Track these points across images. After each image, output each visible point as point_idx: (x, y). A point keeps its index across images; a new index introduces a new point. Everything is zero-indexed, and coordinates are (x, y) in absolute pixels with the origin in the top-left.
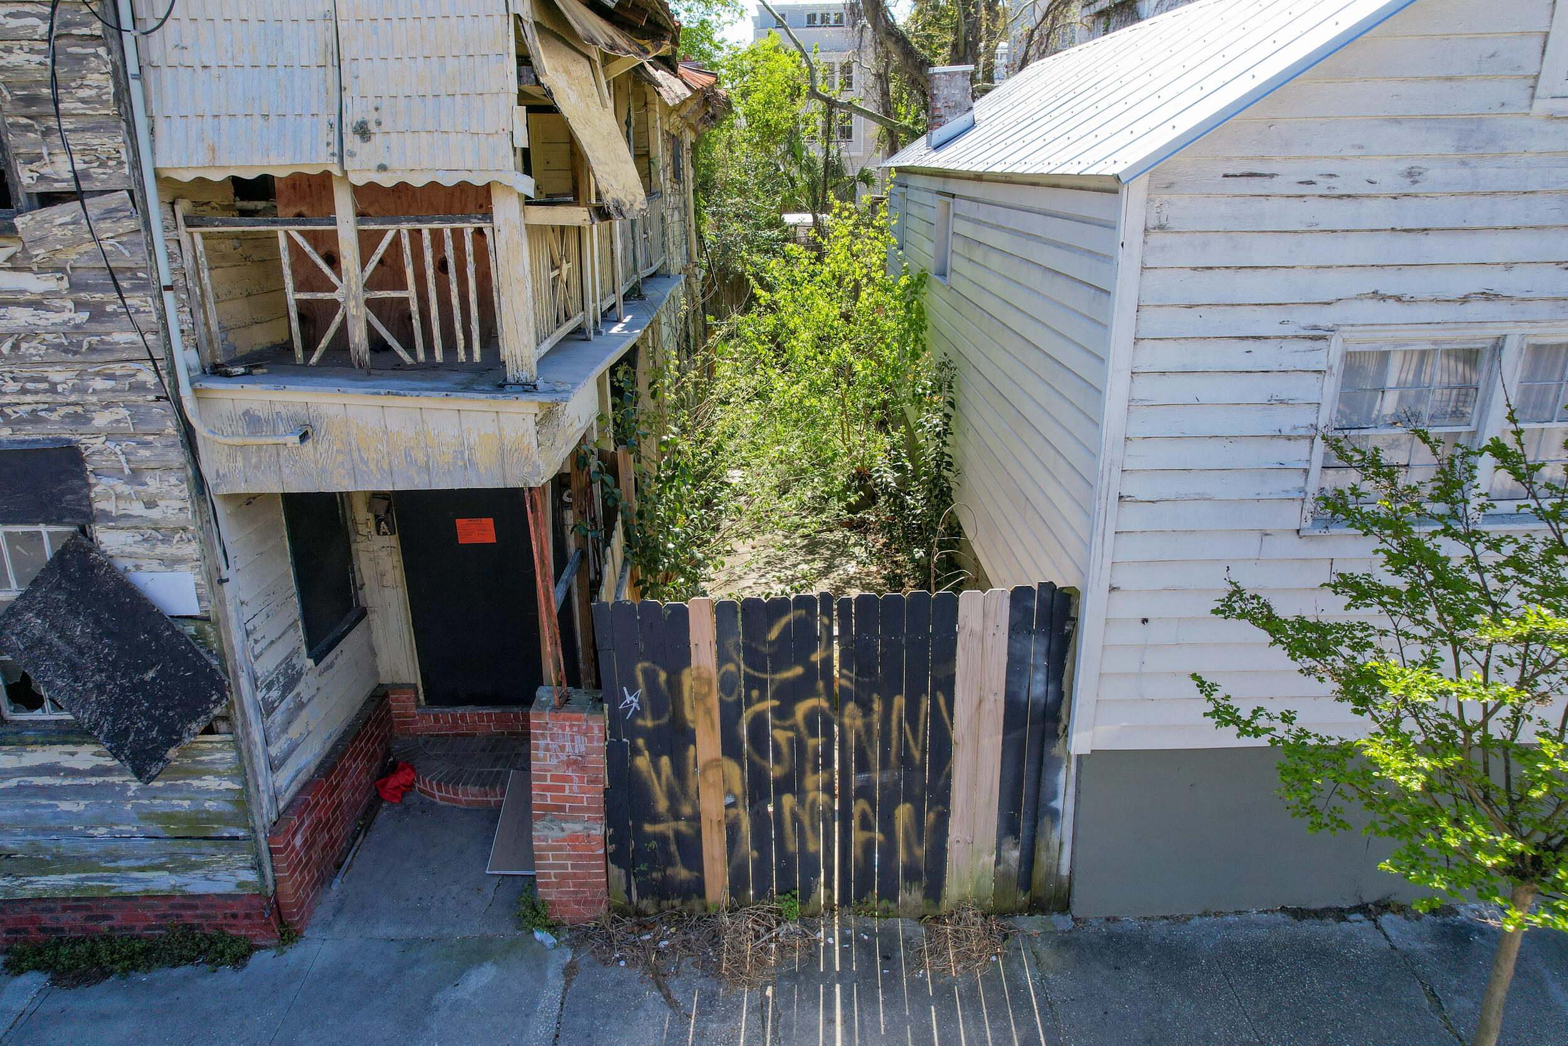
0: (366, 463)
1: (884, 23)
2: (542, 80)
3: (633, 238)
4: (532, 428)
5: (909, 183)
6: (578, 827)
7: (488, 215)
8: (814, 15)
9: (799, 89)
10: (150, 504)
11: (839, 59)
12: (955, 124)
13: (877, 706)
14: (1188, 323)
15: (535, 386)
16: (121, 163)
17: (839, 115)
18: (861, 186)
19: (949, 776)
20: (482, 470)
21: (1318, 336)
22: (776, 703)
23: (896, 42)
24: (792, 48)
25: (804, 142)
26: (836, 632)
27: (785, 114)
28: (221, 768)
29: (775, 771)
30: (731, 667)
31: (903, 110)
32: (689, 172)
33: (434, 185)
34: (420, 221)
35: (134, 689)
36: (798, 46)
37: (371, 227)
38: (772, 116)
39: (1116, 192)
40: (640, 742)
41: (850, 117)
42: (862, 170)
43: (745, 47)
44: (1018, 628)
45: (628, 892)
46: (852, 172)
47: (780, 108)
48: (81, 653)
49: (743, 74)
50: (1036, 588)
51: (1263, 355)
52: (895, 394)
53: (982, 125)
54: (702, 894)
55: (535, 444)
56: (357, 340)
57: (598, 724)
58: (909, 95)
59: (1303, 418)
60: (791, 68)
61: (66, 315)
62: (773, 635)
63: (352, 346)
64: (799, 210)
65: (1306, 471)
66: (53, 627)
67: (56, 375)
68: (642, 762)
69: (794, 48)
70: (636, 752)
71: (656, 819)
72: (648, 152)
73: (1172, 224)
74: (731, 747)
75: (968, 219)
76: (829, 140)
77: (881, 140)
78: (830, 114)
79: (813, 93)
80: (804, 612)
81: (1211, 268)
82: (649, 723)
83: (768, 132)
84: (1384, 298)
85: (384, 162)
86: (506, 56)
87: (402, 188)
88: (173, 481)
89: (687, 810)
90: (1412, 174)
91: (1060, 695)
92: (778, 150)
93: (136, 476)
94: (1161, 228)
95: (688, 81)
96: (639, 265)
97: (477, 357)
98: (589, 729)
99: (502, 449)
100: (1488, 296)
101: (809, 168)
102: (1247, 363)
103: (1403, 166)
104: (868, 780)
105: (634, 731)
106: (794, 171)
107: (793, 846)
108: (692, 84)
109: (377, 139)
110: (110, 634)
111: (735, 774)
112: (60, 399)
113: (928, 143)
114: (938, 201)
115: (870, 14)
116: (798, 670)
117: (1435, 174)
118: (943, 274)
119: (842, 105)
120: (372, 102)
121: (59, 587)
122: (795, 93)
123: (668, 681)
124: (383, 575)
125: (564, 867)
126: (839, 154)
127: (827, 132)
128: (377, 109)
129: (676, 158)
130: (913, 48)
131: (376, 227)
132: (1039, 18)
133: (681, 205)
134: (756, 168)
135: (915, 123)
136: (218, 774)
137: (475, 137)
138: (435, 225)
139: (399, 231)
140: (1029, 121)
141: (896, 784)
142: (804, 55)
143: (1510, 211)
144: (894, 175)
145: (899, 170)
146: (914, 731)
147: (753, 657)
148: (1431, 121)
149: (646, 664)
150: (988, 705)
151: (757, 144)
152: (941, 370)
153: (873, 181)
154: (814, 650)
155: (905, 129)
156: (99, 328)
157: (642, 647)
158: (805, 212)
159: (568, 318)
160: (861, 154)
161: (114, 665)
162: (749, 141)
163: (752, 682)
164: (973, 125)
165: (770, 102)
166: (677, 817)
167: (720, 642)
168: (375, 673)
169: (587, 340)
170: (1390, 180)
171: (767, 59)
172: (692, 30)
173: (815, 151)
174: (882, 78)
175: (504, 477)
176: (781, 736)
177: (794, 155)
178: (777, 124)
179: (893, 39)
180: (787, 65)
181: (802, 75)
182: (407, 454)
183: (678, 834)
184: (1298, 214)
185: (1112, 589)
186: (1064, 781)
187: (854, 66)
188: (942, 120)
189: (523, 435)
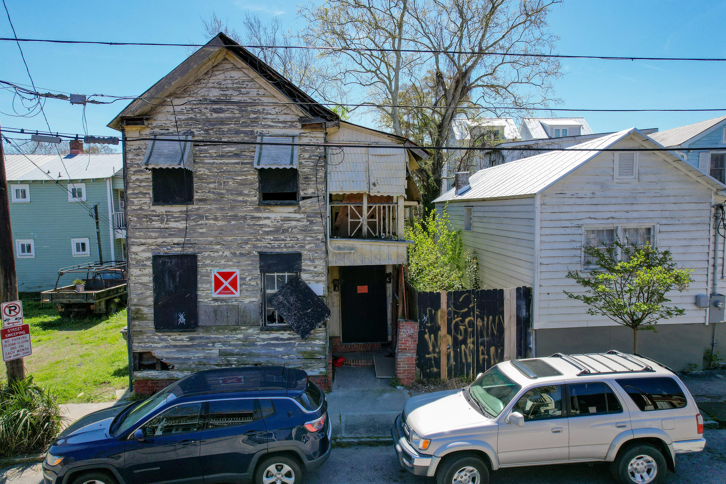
0: (365, 258)
4: (405, 250)
6: (410, 355)
7: (397, 203)
10: (315, 267)
12: (465, 188)
13: (486, 319)
14: (551, 224)
16: (323, 191)
19: (504, 338)
20: (393, 260)
21: (579, 227)
22: (461, 318)
26: (475, 300)
28: (321, 337)
29: (460, 338)
30: (450, 309)
34: (381, 204)
35: (304, 315)
40: (427, 330)
44: (518, 298)
45: (420, 376)
48: (292, 306)
50: (522, 288)
51: (568, 231)
53: (474, 188)
54: (440, 377)
55: (406, 254)
56: (365, 230)
57: (417, 325)
59: (578, 245)
61: (304, 223)
62: (461, 300)
63: (362, 232)
65: (581, 257)
66: (285, 299)
67: (299, 237)
68: (427, 336)
70: (426, 333)
71: (429, 353)
73: (546, 203)
74: (449, 332)
80: (468, 294)
81: (555, 212)
82: (429, 325)
84: (592, 218)
85: (379, 191)
86: (404, 170)
87: (382, 197)
88: (322, 261)
89: (437, 350)
90: (593, 193)
91: (529, 315)
93: (313, 261)
94: (544, 204)
98: (415, 326)
99: (398, 255)
100: (613, 218)
102: (564, 233)
103: (592, 192)
104: (483, 340)
105: (425, 327)
107: (464, 360)
109: (377, 186)
110: (300, 300)
111: (450, 339)
112: (299, 242)
113: (456, 194)
114: (465, 209)
116: (466, 309)
117: (598, 193)
118: (469, 229)
120: (376, 179)
121: (289, 288)
123: (435, 313)
125: (405, 367)
131: (371, 205)
136: (320, 340)
137: (398, 186)
138: (384, 205)
139: (376, 206)
141: (491, 341)
143: (614, 201)
146: (495, 326)
147: (456, 306)
148: (595, 183)
149: (430, 308)
150: (512, 318)
152: (474, 254)
154: (471, 304)
156: (311, 226)
157: (429, 304)
161: (300, 309)
163: (455, 313)
164: (470, 188)
166: (434, 353)
167: (448, 303)
170: (589, 195)
175: (398, 261)
176: (462, 328)
183: (434, 357)
184: (572, 201)
185: (540, 286)
186: (532, 339)
188: (461, 187)
189: (403, 252)
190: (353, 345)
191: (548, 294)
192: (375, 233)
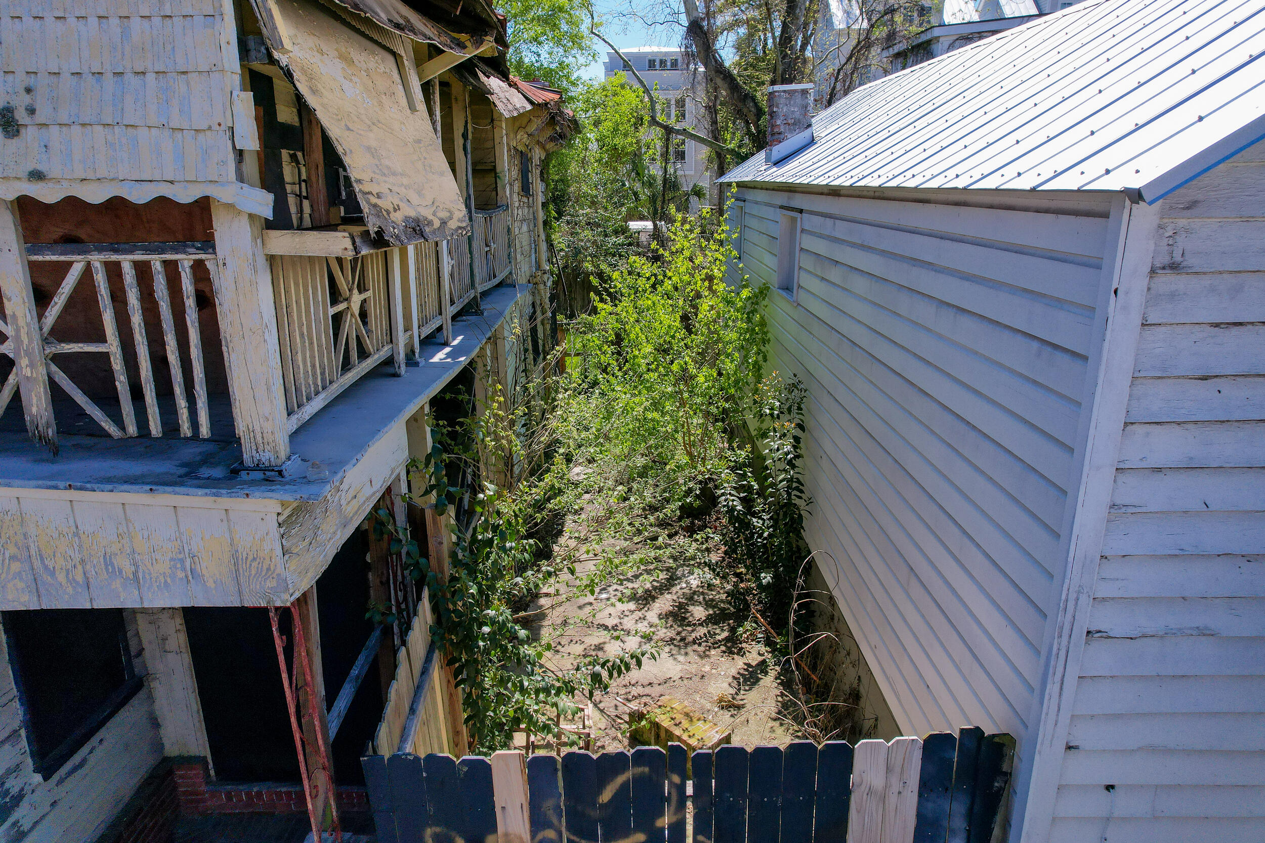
0: (52, 573)
1: (713, 63)
2: (276, 55)
3: (471, 252)
4: (275, 532)
5: (747, 197)
7: (208, 244)
8: (654, 61)
9: (642, 119)
11: (674, 95)
12: (795, 140)
15: (280, 473)
17: (676, 139)
18: (694, 199)
20: (211, 584)
23: (724, 79)
24: (637, 86)
25: (646, 162)
26: (690, 790)
27: (629, 139)
30: (549, 834)
31: (729, 137)
32: (538, 187)
33: (162, 201)
34: (116, 251)
36: (641, 82)
37: (48, 258)
38: (618, 141)
39: (1105, 215)
41: (683, 143)
42: (695, 186)
43: (596, 85)
44: (932, 786)
46: (686, 188)
47: (626, 135)
49: (595, 107)
50: (957, 735)
52: (737, 404)
53: (823, 141)
55: (279, 551)
56: (34, 410)
58: (734, 123)
60: (635, 102)
62: (606, 796)
63: (27, 418)
64: (642, 218)
69: (638, 86)
72: (495, 167)
73: (1191, 261)
75: (821, 236)
76: (667, 161)
77: (710, 160)
78: (668, 140)
79: (654, 122)
80: (647, 769)
81: (1241, 324)
83: (616, 154)
85: (40, 167)
86: (218, 17)
87: (116, 205)
92: (623, 169)
94: (1174, 267)
95: (530, 95)
96: (477, 280)
97: (205, 431)
99: (235, 557)
101: (650, 184)
106: (637, 186)
108: (534, 99)
109: (30, 134)
113: (767, 160)
114: (783, 217)
115: (702, 55)
116: (639, 837)
118: (787, 288)
119: (678, 132)
120: (21, 81)
122: (640, 121)
124: (164, 639)
126: (675, 172)
127: (665, 156)
128: (28, 90)
129: (524, 173)
130: (738, 83)
131: (54, 258)
132: (843, 61)
133: (531, 217)
134: (605, 184)
135: (740, 147)
137: (179, 135)
138: (139, 257)
139: (89, 265)
140: (885, 134)
142: (647, 91)
144: (734, 190)
145: (740, 185)
147: (579, 822)
149: (438, 829)
151: (606, 162)
152: (791, 392)
153: (704, 194)
154: (662, 814)
155: (732, 151)
157: (431, 809)
158: (647, 220)
159: (363, 354)
160: (692, 173)
162: (599, 161)
164: (812, 142)
165: (618, 130)
167: (535, 807)
168: (158, 746)
169: (396, 375)
171: (615, 94)
172: (551, 70)
173: (655, 170)
174: (712, 110)
175: (240, 593)
177: (638, 174)
178: (623, 148)
179: (722, 76)
180: (631, 98)
181: (644, 108)
182: (108, 561)
185: (1069, 748)
187: (687, 100)
188: (782, 137)
189: (262, 540)
190: (259, 794)
191: (1110, 788)
192: (119, 422)
